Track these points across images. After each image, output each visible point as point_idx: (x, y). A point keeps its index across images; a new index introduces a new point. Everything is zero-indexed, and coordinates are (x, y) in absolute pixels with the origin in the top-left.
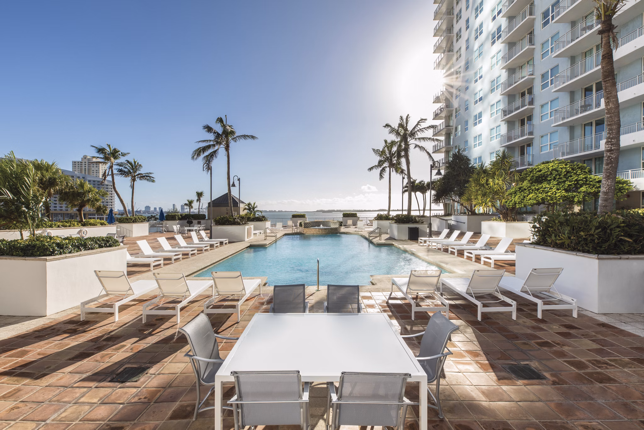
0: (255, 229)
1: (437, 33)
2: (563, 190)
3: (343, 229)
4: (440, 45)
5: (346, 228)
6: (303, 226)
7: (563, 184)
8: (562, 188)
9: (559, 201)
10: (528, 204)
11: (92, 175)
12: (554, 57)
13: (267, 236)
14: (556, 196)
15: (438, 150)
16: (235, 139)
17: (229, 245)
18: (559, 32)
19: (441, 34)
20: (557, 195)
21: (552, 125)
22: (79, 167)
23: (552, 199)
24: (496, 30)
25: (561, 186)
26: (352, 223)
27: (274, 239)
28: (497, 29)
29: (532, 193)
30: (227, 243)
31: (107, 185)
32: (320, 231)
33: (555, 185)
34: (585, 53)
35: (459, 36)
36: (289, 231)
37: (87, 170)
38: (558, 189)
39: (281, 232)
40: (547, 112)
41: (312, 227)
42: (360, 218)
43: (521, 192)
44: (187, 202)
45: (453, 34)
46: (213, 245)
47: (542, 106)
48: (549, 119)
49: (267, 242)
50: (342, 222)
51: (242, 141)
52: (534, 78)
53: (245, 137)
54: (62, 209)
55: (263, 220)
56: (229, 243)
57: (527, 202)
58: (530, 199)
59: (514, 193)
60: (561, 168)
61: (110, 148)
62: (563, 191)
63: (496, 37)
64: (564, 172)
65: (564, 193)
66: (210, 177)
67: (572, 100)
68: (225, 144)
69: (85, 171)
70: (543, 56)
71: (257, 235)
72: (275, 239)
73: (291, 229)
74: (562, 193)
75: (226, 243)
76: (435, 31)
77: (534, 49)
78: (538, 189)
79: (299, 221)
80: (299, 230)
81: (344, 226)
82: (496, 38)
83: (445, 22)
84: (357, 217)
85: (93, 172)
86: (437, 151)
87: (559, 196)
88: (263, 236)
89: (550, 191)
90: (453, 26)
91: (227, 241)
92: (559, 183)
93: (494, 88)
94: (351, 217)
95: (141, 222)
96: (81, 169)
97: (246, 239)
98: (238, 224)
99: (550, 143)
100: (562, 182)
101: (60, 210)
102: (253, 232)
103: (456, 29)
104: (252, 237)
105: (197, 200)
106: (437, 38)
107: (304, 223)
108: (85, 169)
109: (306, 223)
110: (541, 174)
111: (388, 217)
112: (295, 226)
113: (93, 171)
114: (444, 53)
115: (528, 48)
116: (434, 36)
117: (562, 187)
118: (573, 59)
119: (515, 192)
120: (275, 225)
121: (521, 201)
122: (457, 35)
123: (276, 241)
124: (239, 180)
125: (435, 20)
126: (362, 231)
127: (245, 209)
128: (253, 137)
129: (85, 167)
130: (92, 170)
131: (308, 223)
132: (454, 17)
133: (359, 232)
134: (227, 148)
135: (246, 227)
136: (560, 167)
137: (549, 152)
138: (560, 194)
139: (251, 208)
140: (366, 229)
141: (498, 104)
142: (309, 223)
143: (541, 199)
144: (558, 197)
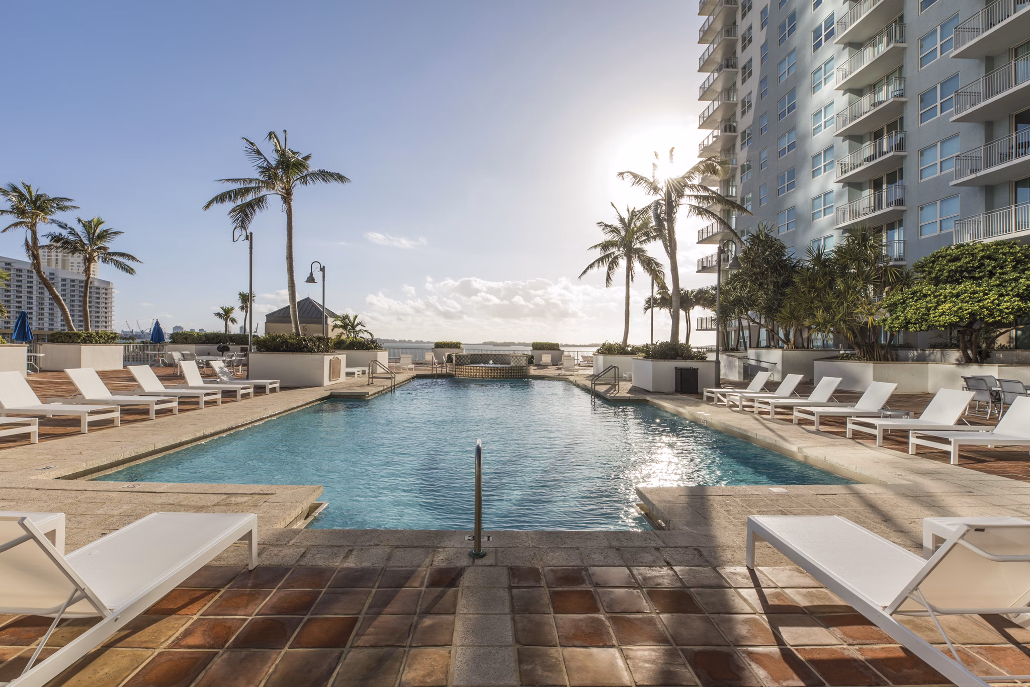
0: (348, 365)
1: (706, 38)
2: (1014, 296)
3: (533, 371)
4: (712, 56)
5: (538, 369)
6: (454, 362)
7: (1013, 284)
8: (1011, 293)
9: (1006, 318)
10: (937, 324)
11: (70, 270)
12: (953, 57)
13: (373, 378)
14: (1001, 308)
15: (708, 238)
16: (303, 180)
17: (279, 394)
18: (958, 15)
19: (712, 39)
20: (1004, 306)
21: (951, 183)
22: (44, 256)
23: (991, 315)
24: (823, 23)
25: (1010, 288)
26: (550, 359)
27: (388, 383)
28: (825, 22)
29: (945, 302)
30: (278, 389)
31: (98, 288)
32: (488, 373)
33: (993, 286)
34: (1016, 50)
35: (747, 40)
36: (426, 370)
37: (60, 262)
38: (1001, 295)
39: (408, 371)
40: (935, 162)
41: (471, 363)
42: (565, 353)
43: (917, 300)
44: (222, 312)
45: (735, 36)
46: (236, 391)
47: (922, 153)
48: (938, 174)
49: (371, 390)
50: (532, 357)
51: (320, 183)
52: (906, 102)
53: (325, 175)
54: (9, 325)
55: (372, 348)
56: (282, 388)
57: (936, 319)
58: (943, 313)
59: (901, 303)
60: (1004, 254)
61: (30, 193)
62: (1017, 299)
63: (824, 34)
64: (1011, 261)
65: (1017, 303)
66: (249, 255)
67: (989, 138)
68: (283, 189)
69: (57, 263)
70: (923, 61)
71: (356, 375)
72: (389, 385)
73: (430, 368)
74: (1014, 302)
75: (273, 390)
76: (702, 34)
77: (904, 49)
78: (958, 296)
79: (447, 352)
80: (447, 369)
81: (536, 365)
82: (823, 37)
83: (721, 16)
84: (560, 350)
85: (72, 266)
86: (706, 239)
87: (1007, 308)
88: (365, 379)
89: (986, 299)
90: (735, 23)
91: (277, 385)
92: (1002, 282)
93: (820, 126)
94: (549, 349)
95: (104, 343)
96: (48, 259)
97: (326, 382)
98: (310, 351)
99: (941, 219)
100: (1010, 280)
101: (5, 328)
102: (344, 369)
103: (741, 27)
104: (343, 378)
105: (242, 308)
106: (705, 46)
107: (456, 356)
108: (57, 259)
109: (460, 356)
110: (961, 266)
111: (623, 349)
112: (438, 364)
113: (72, 263)
114: (719, 70)
115: (893, 47)
116: (699, 43)
117: (1011, 291)
118: (990, 62)
119: (904, 301)
120: (397, 360)
121: (922, 318)
122: (744, 39)
123: (392, 389)
124: (323, 269)
125: (702, 15)
126: (572, 375)
127: (335, 326)
128: (341, 178)
129: (57, 256)
130: (70, 261)
131: (464, 356)
132: (738, 8)
133: (567, 377)
134: (287, 197)
135: (326, 357)
136: (1001, 251)
137: (938, 236)
138: (1009, 304)
139: (347, 324)
140: (581, 372)
141: (827, 153)
142: (467, 356)
143: (969, 313)
144: (1006, 311)
